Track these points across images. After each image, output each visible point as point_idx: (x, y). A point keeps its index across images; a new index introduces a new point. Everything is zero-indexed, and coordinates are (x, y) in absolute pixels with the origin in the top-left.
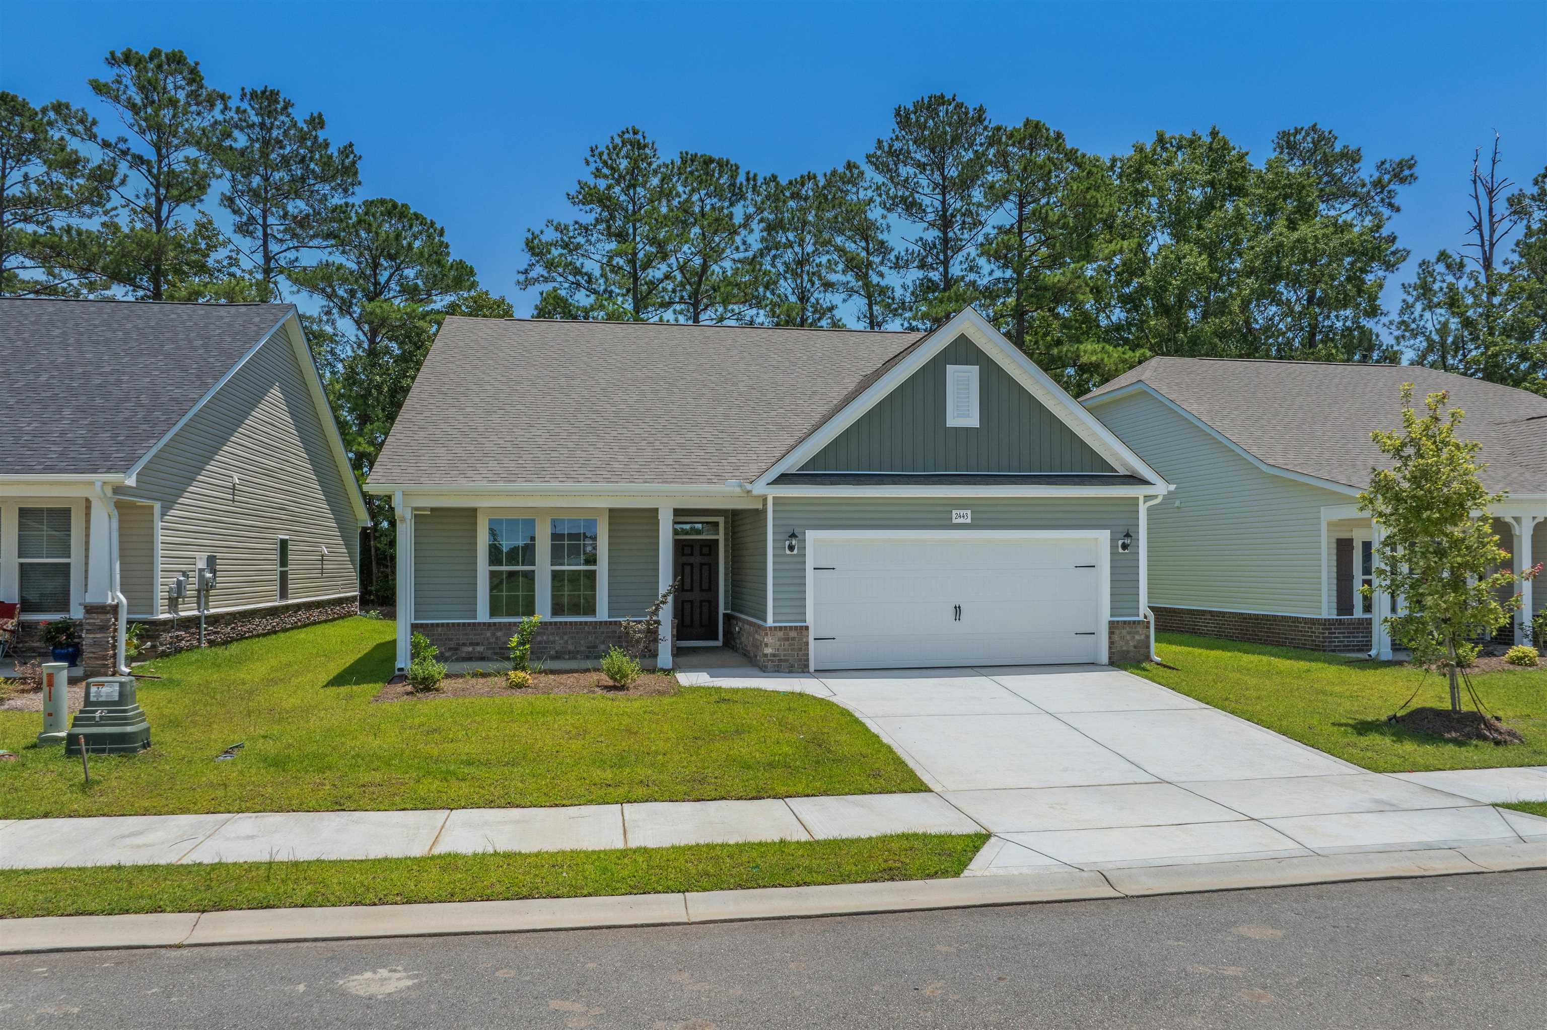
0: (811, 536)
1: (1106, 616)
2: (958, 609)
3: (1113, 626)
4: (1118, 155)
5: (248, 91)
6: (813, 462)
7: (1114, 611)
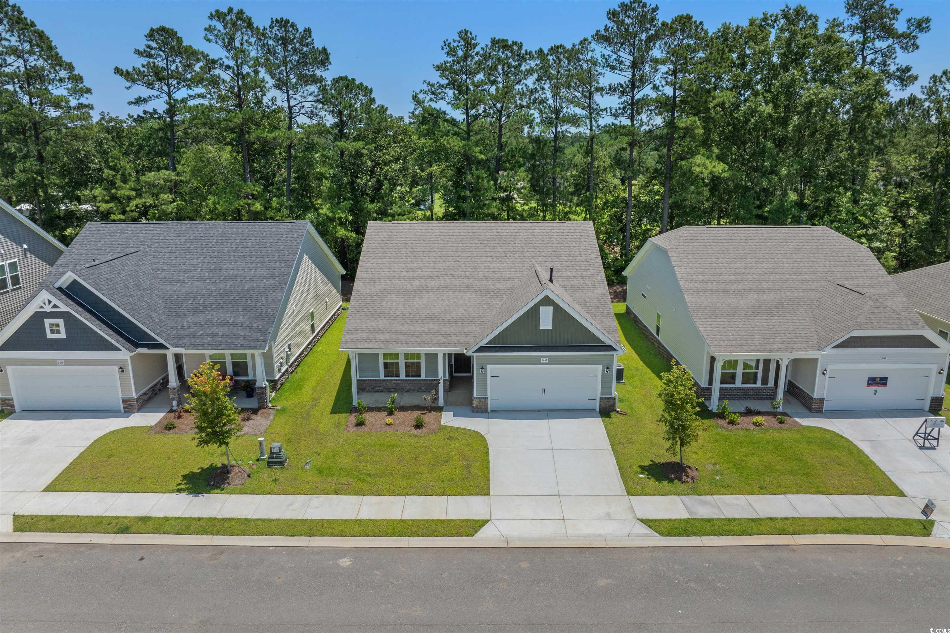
0: (489, 367)
1: (599, 395)
2: (544, 390)
3: (601, 399)
4: (741, 25)
5: (274, 19)
6: (490, 342)
7: (602, 393)
